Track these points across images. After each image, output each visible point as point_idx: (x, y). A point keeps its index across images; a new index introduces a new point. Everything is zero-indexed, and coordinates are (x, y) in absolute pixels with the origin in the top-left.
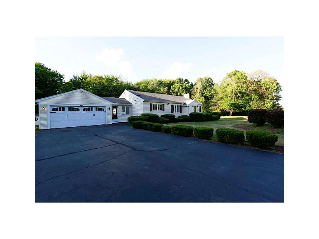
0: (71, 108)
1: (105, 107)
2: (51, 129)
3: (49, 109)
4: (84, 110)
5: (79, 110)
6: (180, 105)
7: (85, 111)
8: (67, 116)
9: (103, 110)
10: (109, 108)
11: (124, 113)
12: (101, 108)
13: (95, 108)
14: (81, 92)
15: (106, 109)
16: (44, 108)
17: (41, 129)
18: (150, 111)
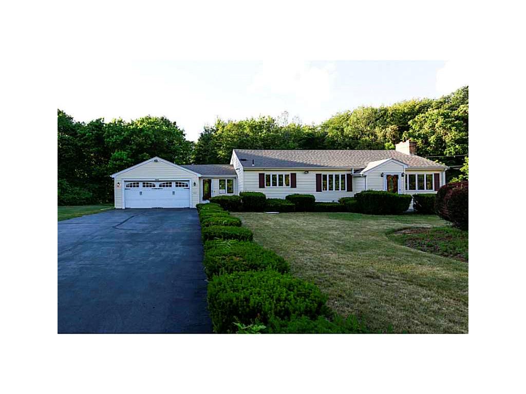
0: (147, 184)
1: (189, 181)
2: (126, 209)
3: (123, 185)
4: (160, 186)
5: (154, 186)
6: (345, 173)
7: (162, 188)
8: (141, 193)
9: (187, 186)
10: (195, 183)
11: (224, 190)
12: (183, 183)
13: (175, 182)
14: (156, 161)
15: (191, 184)
16: (118, 184)
17: (117, 208)
18: (260, 187)
